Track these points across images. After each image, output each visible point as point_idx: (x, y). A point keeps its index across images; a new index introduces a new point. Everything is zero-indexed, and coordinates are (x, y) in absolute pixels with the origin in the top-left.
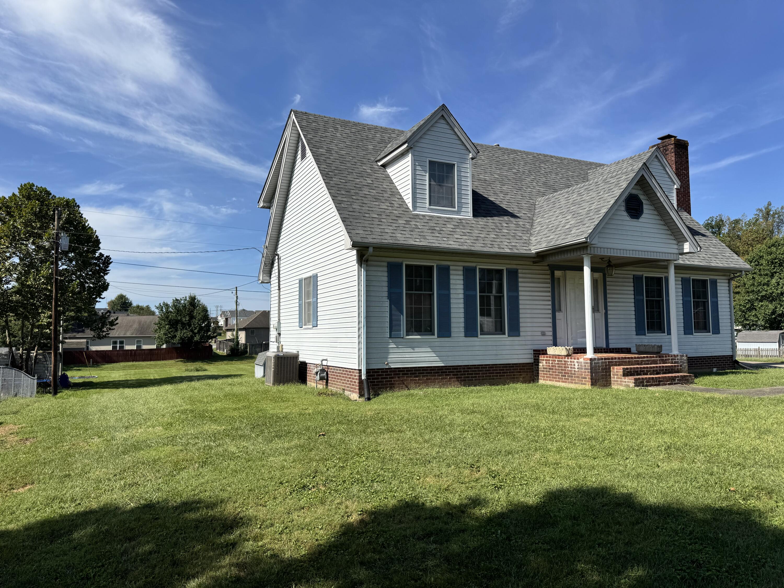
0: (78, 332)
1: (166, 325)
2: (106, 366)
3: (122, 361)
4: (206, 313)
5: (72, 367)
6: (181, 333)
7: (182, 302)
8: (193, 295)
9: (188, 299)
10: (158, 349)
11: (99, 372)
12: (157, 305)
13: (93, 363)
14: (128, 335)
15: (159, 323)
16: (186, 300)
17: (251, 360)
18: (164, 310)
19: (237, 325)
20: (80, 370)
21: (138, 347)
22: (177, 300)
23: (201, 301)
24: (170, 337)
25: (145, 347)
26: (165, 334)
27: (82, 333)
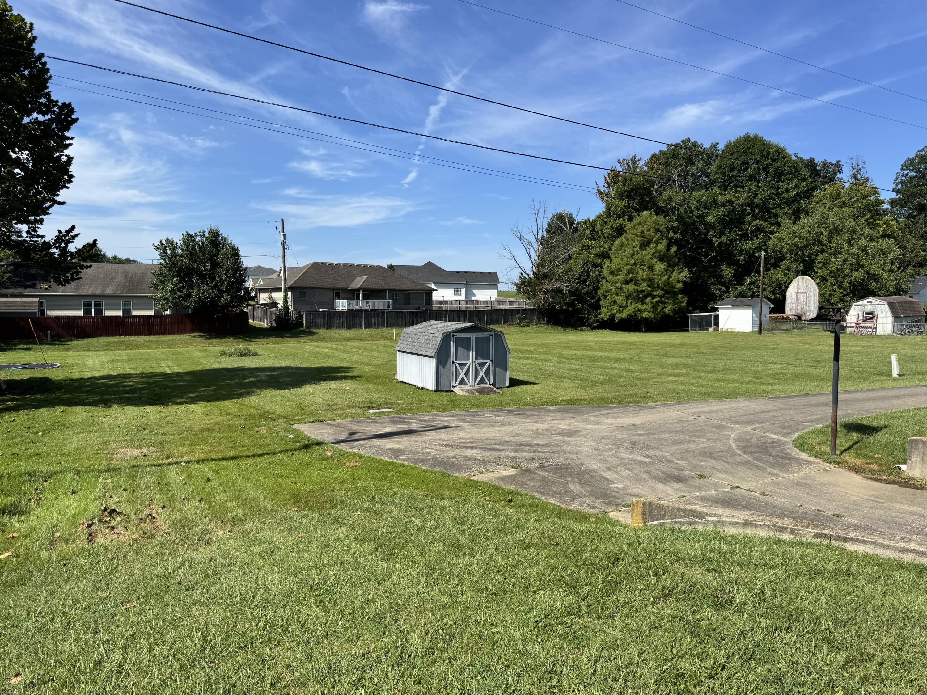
0: (26, 287)
1: (174, 276)
2: (75, 343)
3: (102, 335)
4: (238, 259)
5: (15, 345)
6: (199, 290)
7: (198, 239)
8: (214, 229)
9: (207, 234)
10: (158, 316)
11: (64, 353)
12: (157, 243)
13: (52, 337)
14: (109, 292)
15: (162, 274)
16: (203, 236)
17: (311, 337)
18: (169, 252)
19: (285, 280)
20: (28, 349)
21: (127, 312)
22: (190, 235)
23: (229, 239)
24: (181, 296)
25: (136, 313)
26: (172, 292)
27: (31, 289)
